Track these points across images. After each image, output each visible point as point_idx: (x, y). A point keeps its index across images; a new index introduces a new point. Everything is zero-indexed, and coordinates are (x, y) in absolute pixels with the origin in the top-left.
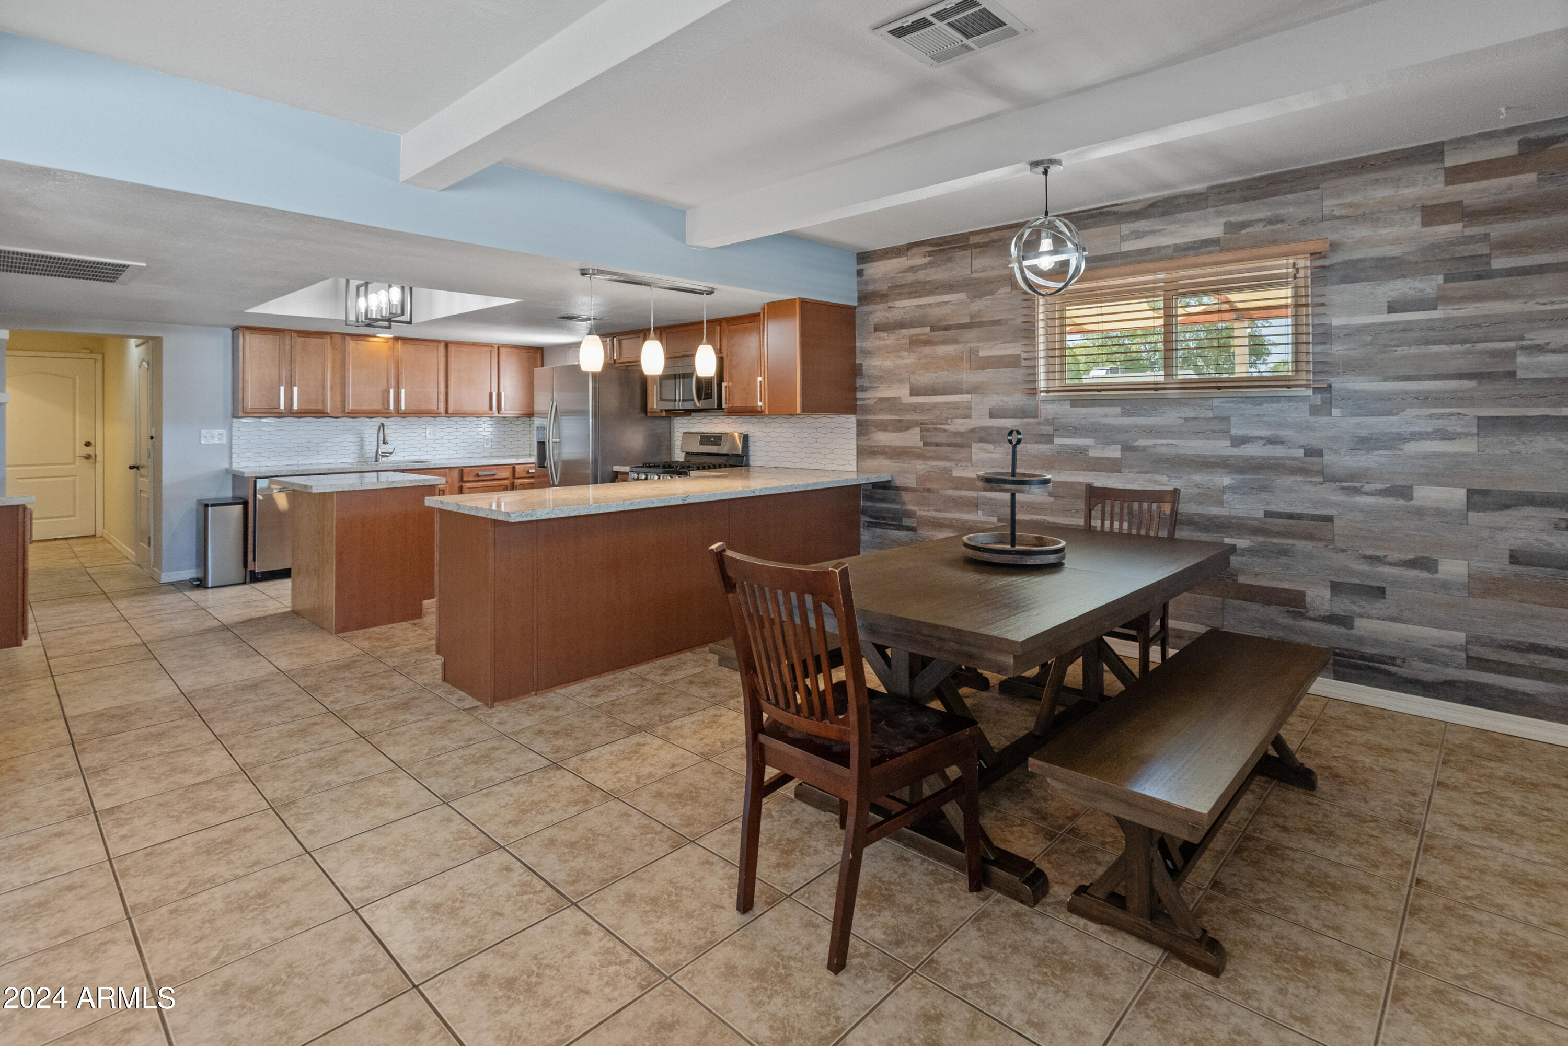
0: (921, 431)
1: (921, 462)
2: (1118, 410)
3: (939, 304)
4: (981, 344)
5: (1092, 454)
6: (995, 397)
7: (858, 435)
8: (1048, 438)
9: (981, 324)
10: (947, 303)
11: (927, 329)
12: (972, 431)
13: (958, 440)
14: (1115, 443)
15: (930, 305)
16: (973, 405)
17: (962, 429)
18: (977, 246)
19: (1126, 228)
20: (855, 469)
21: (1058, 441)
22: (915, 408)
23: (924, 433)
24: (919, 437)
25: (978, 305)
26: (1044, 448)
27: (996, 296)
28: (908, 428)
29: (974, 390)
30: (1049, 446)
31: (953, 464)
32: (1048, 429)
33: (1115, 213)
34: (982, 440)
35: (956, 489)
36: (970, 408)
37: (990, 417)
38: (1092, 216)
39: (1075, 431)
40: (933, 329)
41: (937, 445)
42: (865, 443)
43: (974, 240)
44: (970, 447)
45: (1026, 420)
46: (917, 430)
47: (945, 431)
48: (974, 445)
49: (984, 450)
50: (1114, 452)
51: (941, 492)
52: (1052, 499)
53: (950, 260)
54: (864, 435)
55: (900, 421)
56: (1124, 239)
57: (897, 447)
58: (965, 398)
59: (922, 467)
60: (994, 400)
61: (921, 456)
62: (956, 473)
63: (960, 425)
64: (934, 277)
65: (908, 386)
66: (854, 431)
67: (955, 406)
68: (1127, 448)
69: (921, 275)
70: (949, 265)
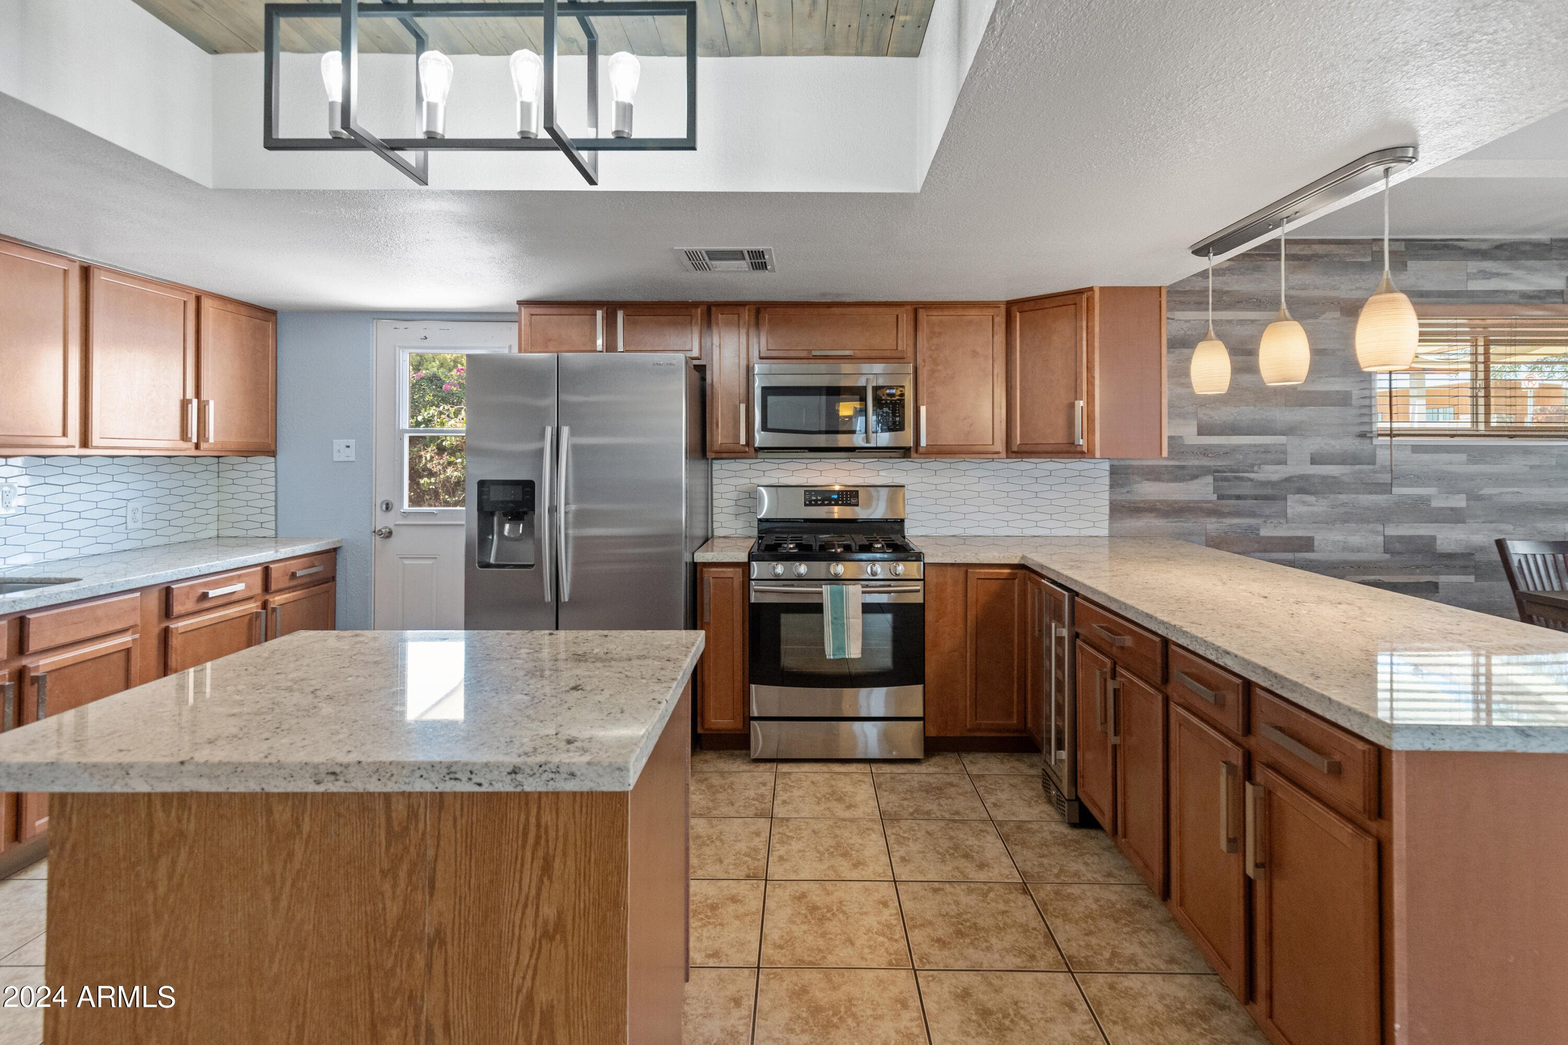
0: (1214, 480)
1: (1214, 520)
2: (1464, 457)
3: (1241, 322)
5: (1435, 504)
6: (1319, 440)
7: (1111, 486)
8: (1386, 488)
10: (1253, 321)
12: (1288, 480)
13: (1269, 491)
14: (1459, 492)
15: (1230, 322)
16: (1289, 449)
17: (1275, 477)
19: (1473, 266)
20: (1106, 532)
21: (1396, 490)
22: (1205, 451)
23: (1221, 484)
24: (1211, 488)
26: (1380, 499)
27: (1320, 320)
28: (1195, 477)
29: (1289, 431)
30: (1385, 497)
31: (1261, 521)
32: (1386, 478)
33: (1460, 248)
34: (1301, 491)
36: (1284, 452)
37: (1312, 464)
38: (1435, 247)
39: (1418, 479)
41: (1238, 497)
42: (1123, 496)
44: (1285, 499)
45: (1358, 467)
46: (1210, 479)
47: (1251, 480)
48: (1290, 497)
49: (1304, 503)
50: (1459, 501)
52: (1388, 556)
54: (1122, 486)
55: (1182, 467)
56: (1471, 277)
57: (1175, 502)
58: (1281, 439)
59: (1215, 526)
60: (1315, 444)
61: (1214, 512)
62: (1265, 532)
63: (1271, 473)
64: (1235, 287)
65: (1195, 423)
66: (1107, 481)
67: (1266, 449)
68: (1473, 497)
70: (1257, 275)
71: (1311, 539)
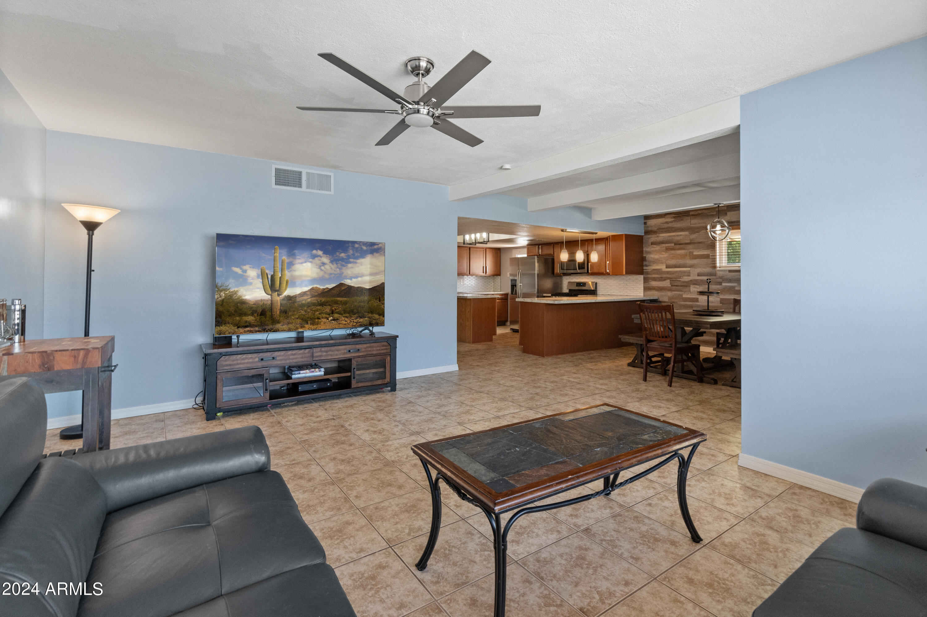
1: (670, 292)
3: (678, 236)
4: (694, 250)
6: (700, 269)
7: (644, 282)
8: (720, 283)
9: (694, 243)
10: (681, 235)
11: (673, 245)
12: (691, 281)
13: (685, 284)
15: (674, 236)
16: (691, 272)
17: (687, 280)
18: (692, 215)
20: (643, 295)
21: (723, 284)
22: (668, 273)
23: (672, 282)
24: (669, 283)
25: (693, 236)
26: (718, 287)
27: (700, 233)
28: (665, 280)
29: (691, 266)
30: (721, 286)
31: (683, 293)
32: (720, 280)
34: (695, 284)
35: (684, 301)
36: (690, 273)
37: (697, 276)
39: (731, 281)
40: (675, 244)
41: (677, 286)
42: (647, 285)
43: (691, 213)
45: (711, 277)
46: (669, 281)
47: (680, 281)
48: (691, 286)
49: (696, 288)
51: (678, 303)
52: (721, 305)
53: (682, 220)
54: (647, 282)
55: (662, 277)
57: (660, 287)
58: (689, 269)
59: (670, 294)
60: (699, 270)
61: (670, 290)
62: (684, 296)
63: (686, 279)
64: (676, 226)
65: (665, 265)
66: (643, 281)
67: (684, 272)
69: (670, 225)
70: (682, 222)
71: (697, 299)
